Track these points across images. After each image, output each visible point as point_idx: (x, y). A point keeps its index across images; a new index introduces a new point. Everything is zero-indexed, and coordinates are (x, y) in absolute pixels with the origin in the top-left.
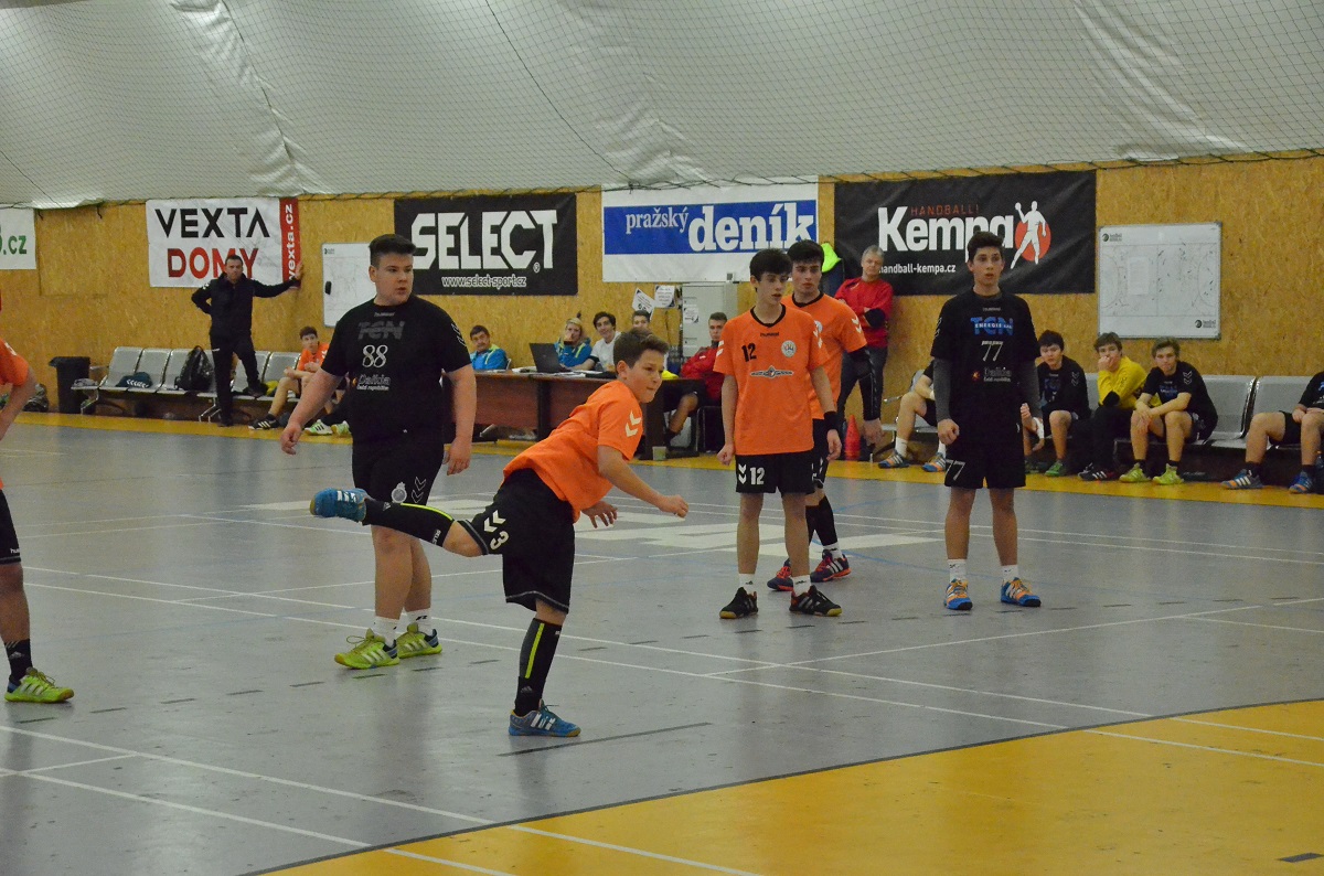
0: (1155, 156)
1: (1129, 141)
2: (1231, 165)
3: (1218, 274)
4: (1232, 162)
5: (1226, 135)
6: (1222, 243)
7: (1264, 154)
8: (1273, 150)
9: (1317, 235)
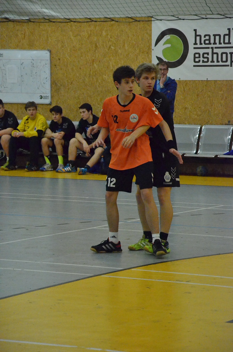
0: (18, 17)
1: (6, 9)
2: (54, 23)
3: (49, 75)
4: (54, 22)
5: (52, 9)
6: (51, 60)
7: (69, 19)
8: (73, 17)
9: (94, 58)
